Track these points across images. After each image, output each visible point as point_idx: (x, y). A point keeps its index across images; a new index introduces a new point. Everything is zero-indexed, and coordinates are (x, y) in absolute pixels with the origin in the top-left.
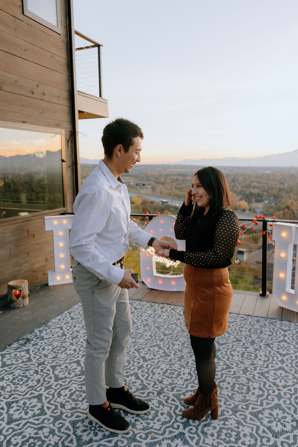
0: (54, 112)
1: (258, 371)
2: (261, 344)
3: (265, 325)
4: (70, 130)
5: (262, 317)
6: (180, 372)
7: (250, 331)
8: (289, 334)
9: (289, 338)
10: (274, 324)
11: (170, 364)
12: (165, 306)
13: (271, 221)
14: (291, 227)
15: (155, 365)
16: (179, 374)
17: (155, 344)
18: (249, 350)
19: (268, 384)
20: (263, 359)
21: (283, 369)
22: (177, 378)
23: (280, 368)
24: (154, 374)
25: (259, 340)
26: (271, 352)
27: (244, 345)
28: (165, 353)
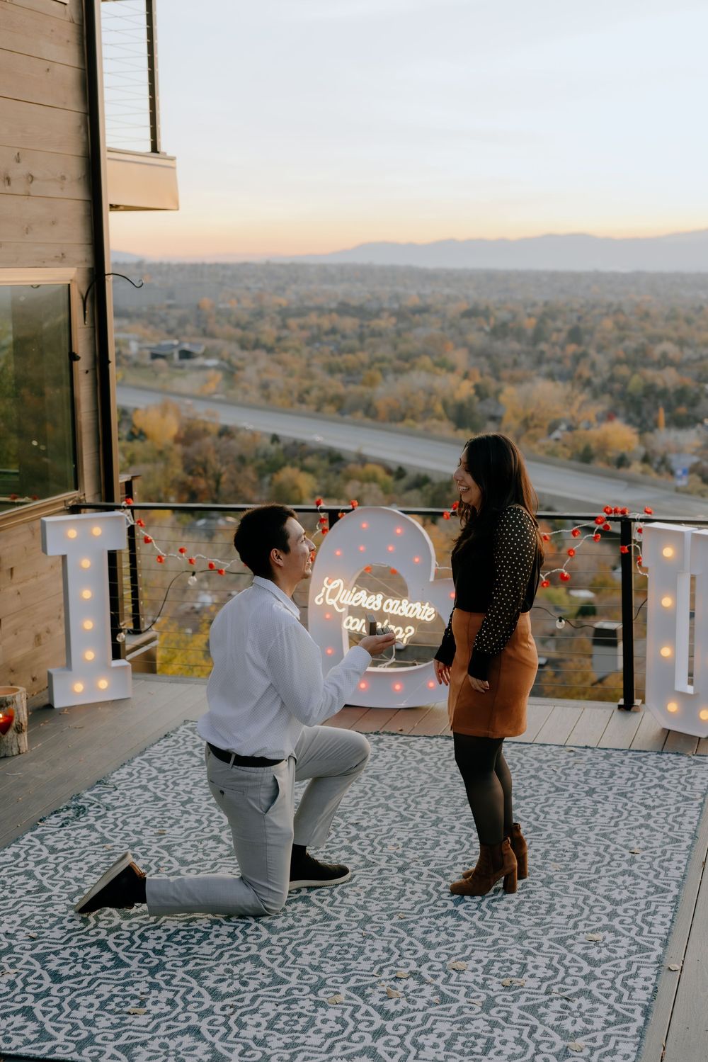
0: (53, 223)
1: (597, 830)
2: (609, 793)
3: (622, 762)
4: (90, 265)
5: (616, 750)
6: (439, 841)
7: (586, 773)
8: (672, 775)
9: (669, 782)
10: (644, 759)
11: (416, 831)
12: (384, 737)
13: (642, 520)
14: (682, 534)
15: (383, 834)
16: (437, 844)
17: (377, 803)
18: (581, 804)
19: (613, 847)
20: (608, 814)
21: (647, 827)
22: (432, 848)
23: (641, 826)
24: (385, 846)
25: (605, 788)
26: (626, 804)
27: (571, 796)
28: (401, 816)
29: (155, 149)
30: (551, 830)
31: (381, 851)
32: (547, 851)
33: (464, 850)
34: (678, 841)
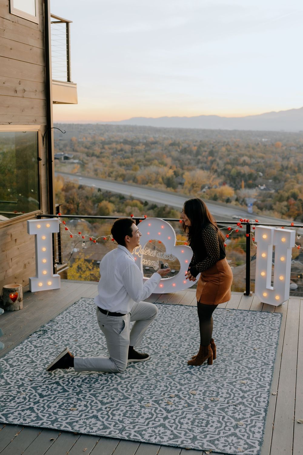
0: (32, 108)
1: (240, 341)
2: (244, 327)
3: (247, 315)
5: (245, 310)
7: (234, 319)
8: (266, 320)
9: (266, 323)
10: (255, 314)
13: (254, 224)
14: (270, 230)
16: (181, 346)
17: (157, 330)
18: (234, 331)
19: (247, 347)
20: (244, 335)
21: (259, 340)
22: (179, 347)
23: (257, 340)
24: (161, 346)
25: (242, 325)
26: (250, 331)
27: (229, 328)
28: (166, 335)
29: (69, 80)
30: (223, 341)
31: (160, 348)
32: (223, 349)
33: (191, 348)
34: (271, 345)
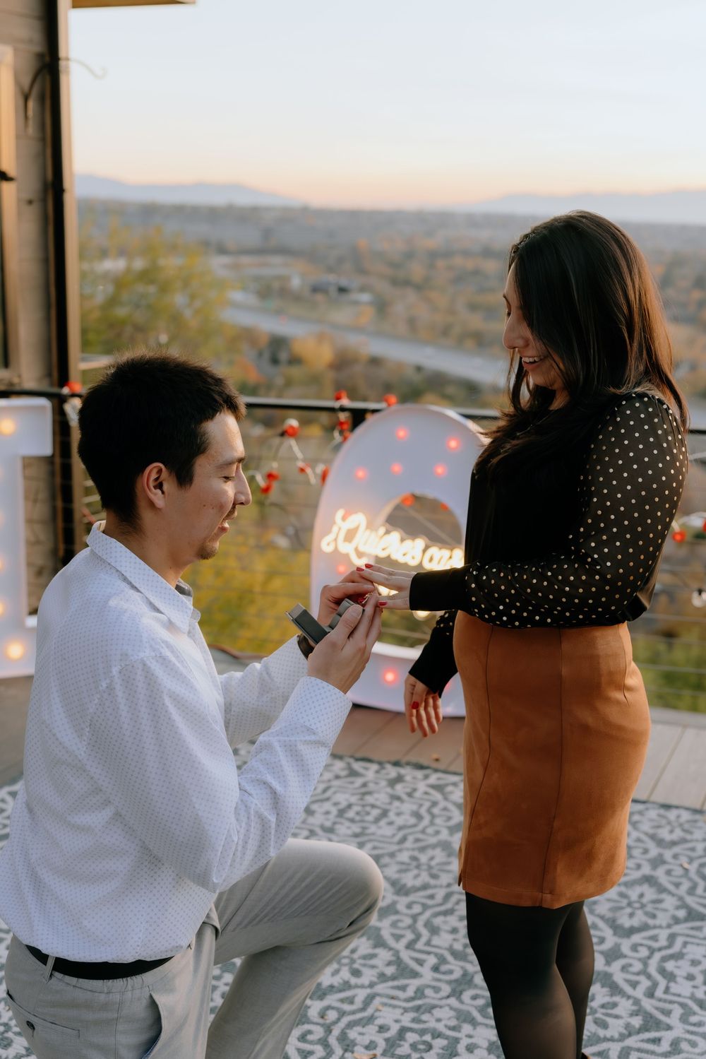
6: (457, 1040)
11: (417, 1009)
15: (353, 1013)
28: (399, 962)
